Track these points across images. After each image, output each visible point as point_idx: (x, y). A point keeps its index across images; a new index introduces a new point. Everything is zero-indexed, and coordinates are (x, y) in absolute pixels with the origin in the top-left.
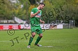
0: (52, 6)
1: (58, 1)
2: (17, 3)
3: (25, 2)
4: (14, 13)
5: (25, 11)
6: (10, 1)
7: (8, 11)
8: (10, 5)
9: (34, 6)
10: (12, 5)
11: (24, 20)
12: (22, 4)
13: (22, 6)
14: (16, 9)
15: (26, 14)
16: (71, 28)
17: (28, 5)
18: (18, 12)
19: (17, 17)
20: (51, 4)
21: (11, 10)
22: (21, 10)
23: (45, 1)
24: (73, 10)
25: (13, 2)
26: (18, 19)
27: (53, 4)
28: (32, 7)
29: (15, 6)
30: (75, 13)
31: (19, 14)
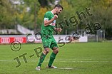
0: (72, 10)
1: (80, 2)
2: (22, 4)
3: (32, 3)
4: (17, 19)
5: (32, 16)
6: (10, 2)
8: (11, 7)
9: (45, 9)
10: (13, 8)
13: (28, 9)
16: (99, 41)
17: (37, 7)
18: (22, 17)
19: (20, 25)
20: (71, 6)
21: (13, 14)
23: (61, 2)
24: (103, 14)
25: (16, 3)
27: (73, 6)
29: (19, 9)
30: (105, 19)
31: (23, 21)
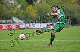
7: (6, 12)
11: (22, 20)
12: (20, 4)
14: (14, 9)
15: (23, 14)
22: (19, 10)
26: (16, 19)
28: (29, 7)
